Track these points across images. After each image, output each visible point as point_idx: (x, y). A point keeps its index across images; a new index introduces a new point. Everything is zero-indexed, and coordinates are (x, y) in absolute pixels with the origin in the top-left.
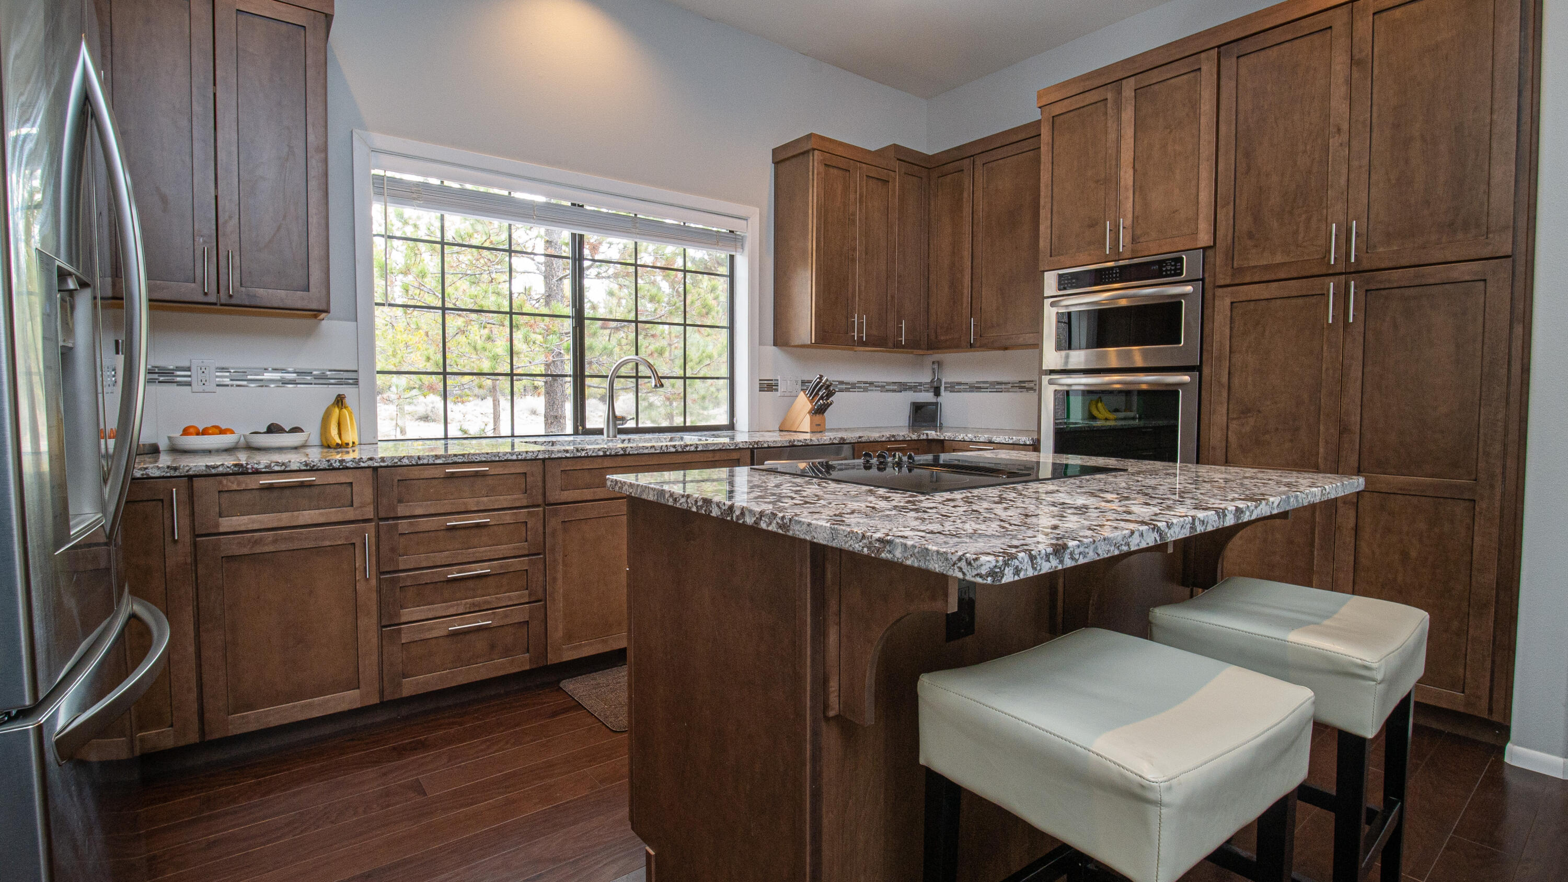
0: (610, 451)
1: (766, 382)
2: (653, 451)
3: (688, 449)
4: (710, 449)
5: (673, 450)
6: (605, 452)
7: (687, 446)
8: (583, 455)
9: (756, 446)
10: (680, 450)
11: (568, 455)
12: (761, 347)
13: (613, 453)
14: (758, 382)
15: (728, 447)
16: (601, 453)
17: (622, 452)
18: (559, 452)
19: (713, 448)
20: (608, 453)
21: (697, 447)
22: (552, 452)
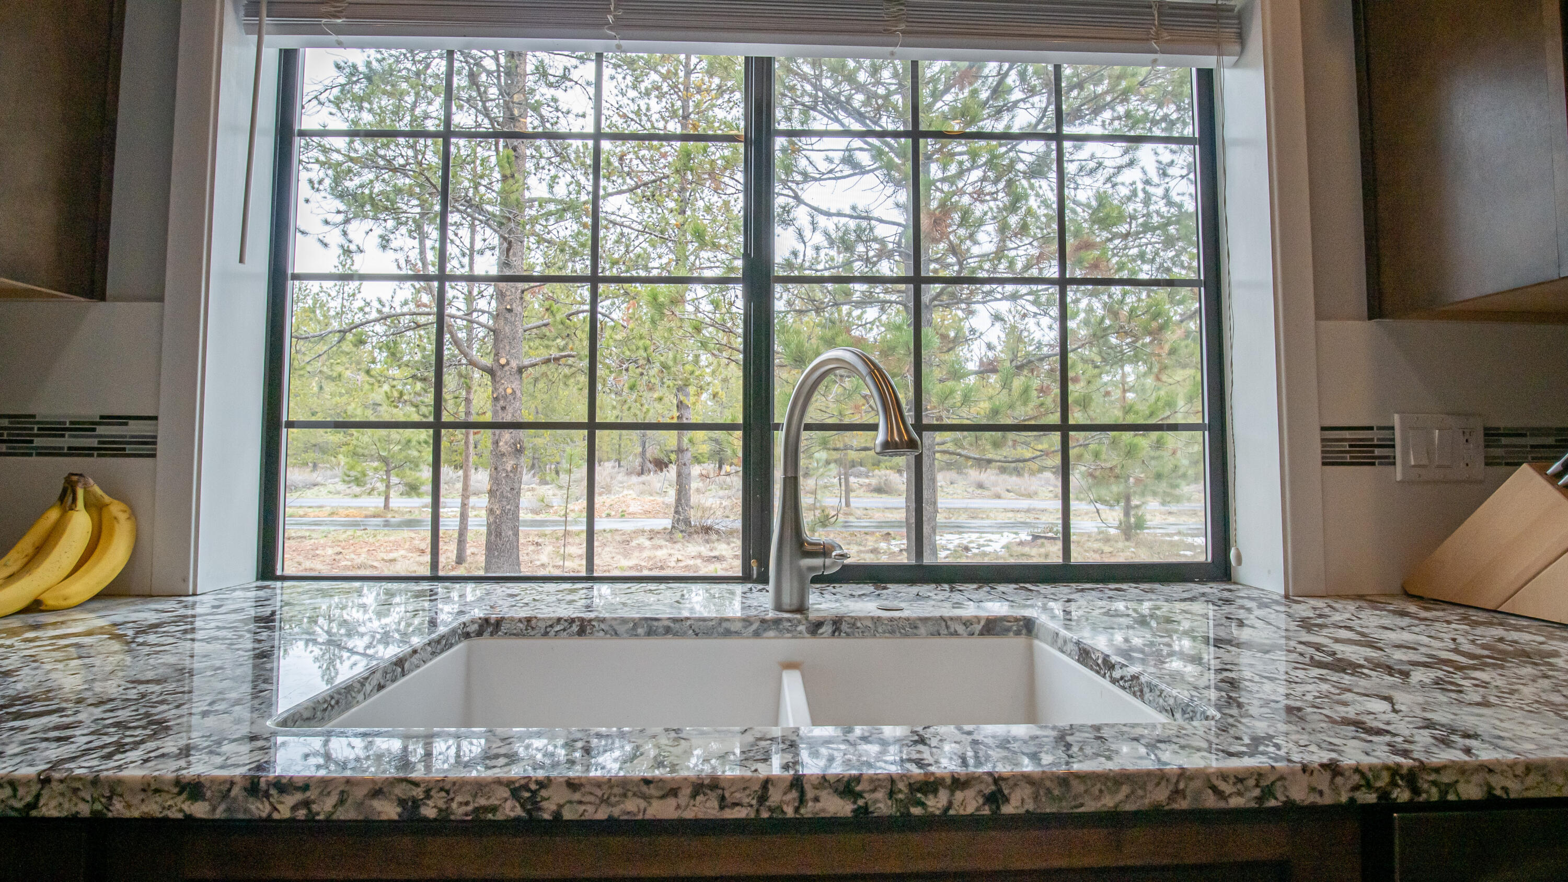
0: (439, 800)
1: (1347, 434)
2: (707, 808)
3: (936, 803)
4: (1091, 806)
5: (839, 807)
6: (411, 806)
7: (930, 785)
8: (284, 812)
9: (1402, 795)
10: (883, 806)
11: (200, 810)
12: (1324, 324)
13: (459, 811)
14: (1317, 435)
15: (1211, 802)
16: (389, 810)
17: (511, 810)
18: (151, 788)
19: (1108, 802)
20: (429, 812)
21: (995, 798)
22: (115, 788)
